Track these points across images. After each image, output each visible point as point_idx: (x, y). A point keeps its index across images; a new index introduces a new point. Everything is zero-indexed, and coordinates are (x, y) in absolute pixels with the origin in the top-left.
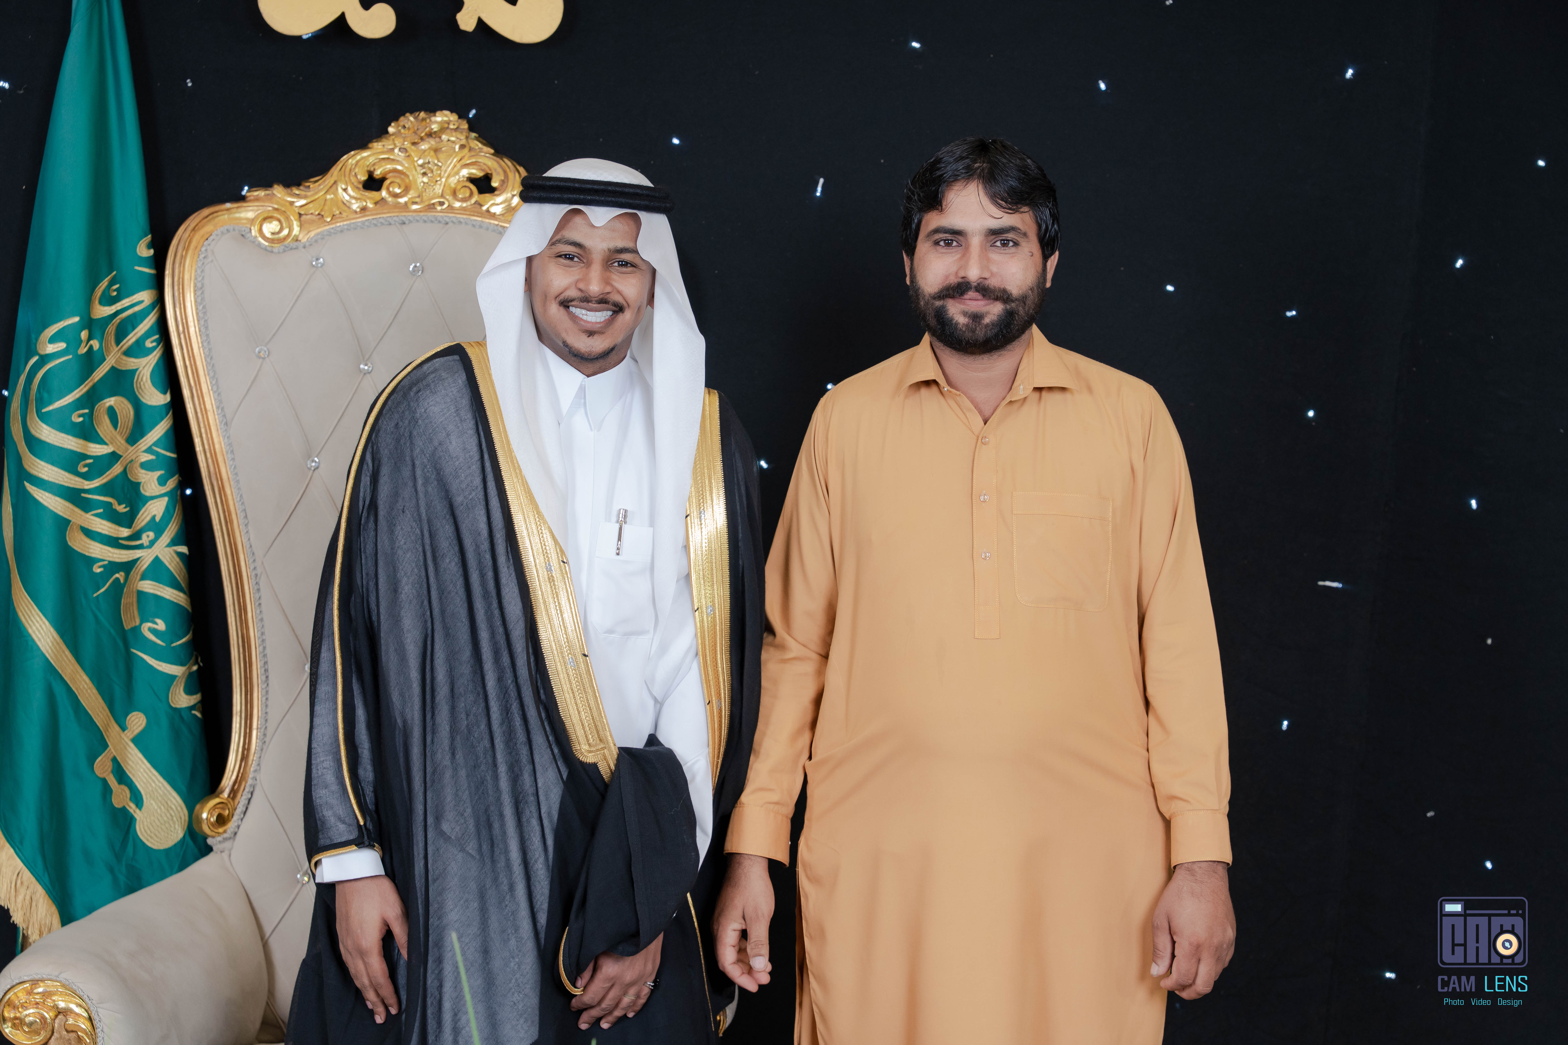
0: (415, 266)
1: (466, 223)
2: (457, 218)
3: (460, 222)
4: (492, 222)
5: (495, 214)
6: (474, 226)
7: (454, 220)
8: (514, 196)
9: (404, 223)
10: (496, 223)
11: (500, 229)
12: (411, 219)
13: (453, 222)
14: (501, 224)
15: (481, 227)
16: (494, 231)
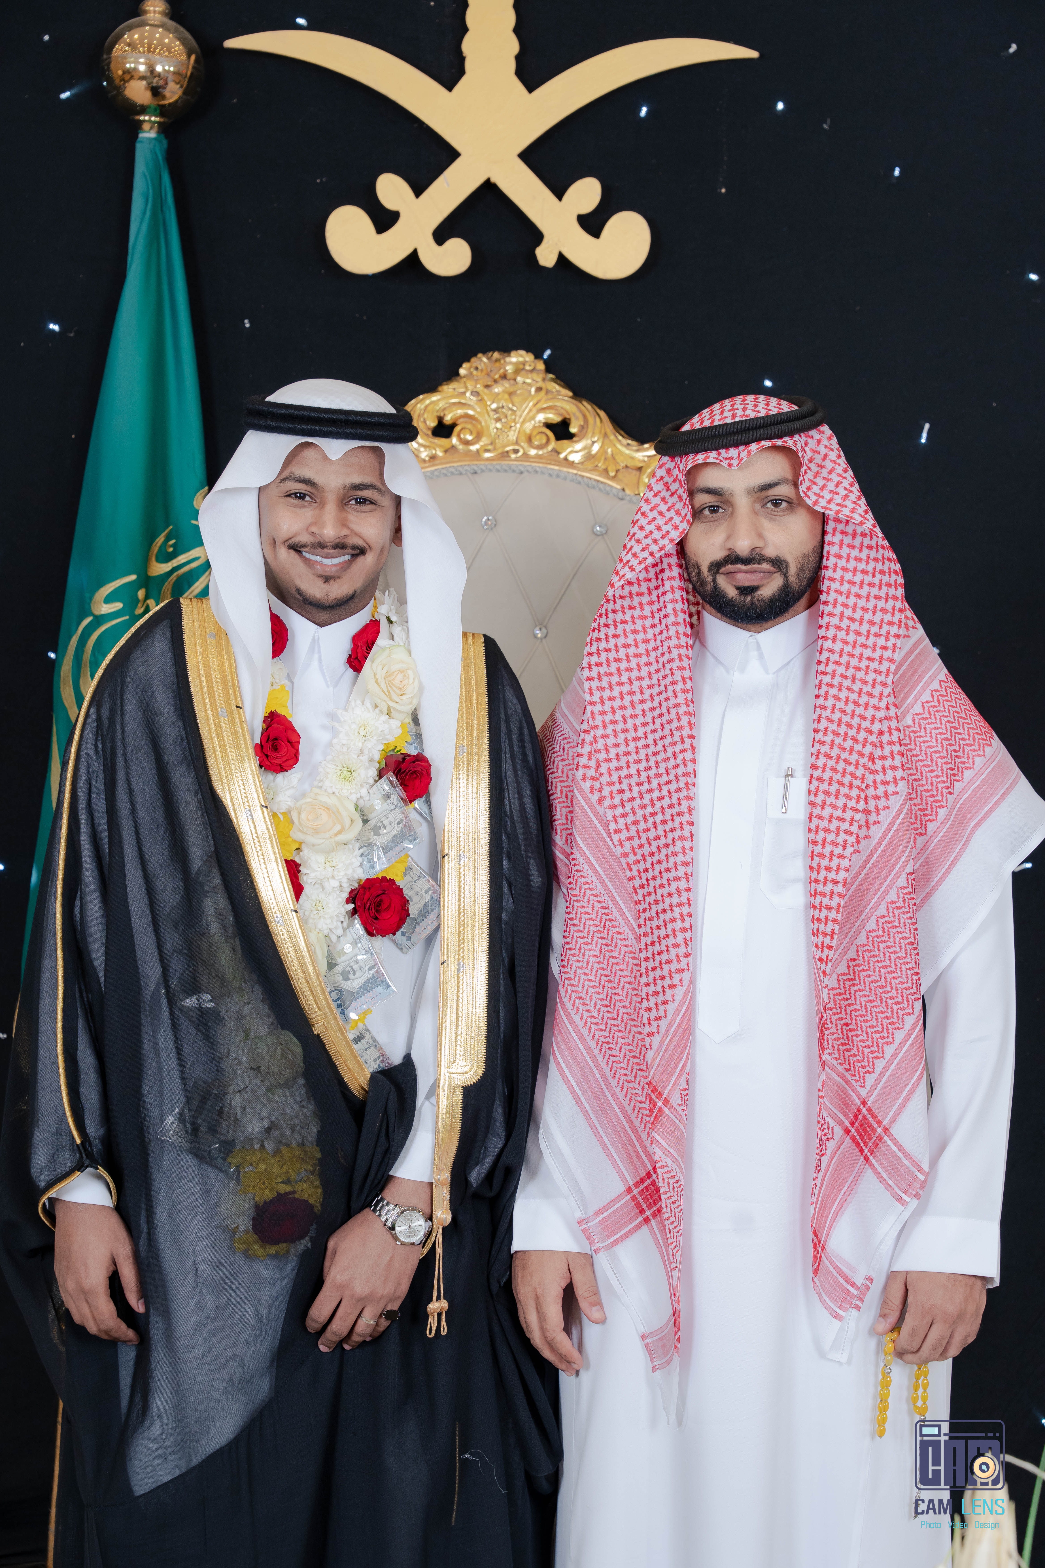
0: (488, 519)
1: (543, 473)
2: (532, 467)
3: (536, 472)
4: (571, 471)
5: (573, 462)
6: (550, 475)
7: (530, 469)
8: (594, 442)
9: (476, 473)
10: (575, 472)
11: (580, 479)
12: (484, 468)
13: (528, 471)
14: (580, 473)
15: (558, 476)
16: (572, 480)
